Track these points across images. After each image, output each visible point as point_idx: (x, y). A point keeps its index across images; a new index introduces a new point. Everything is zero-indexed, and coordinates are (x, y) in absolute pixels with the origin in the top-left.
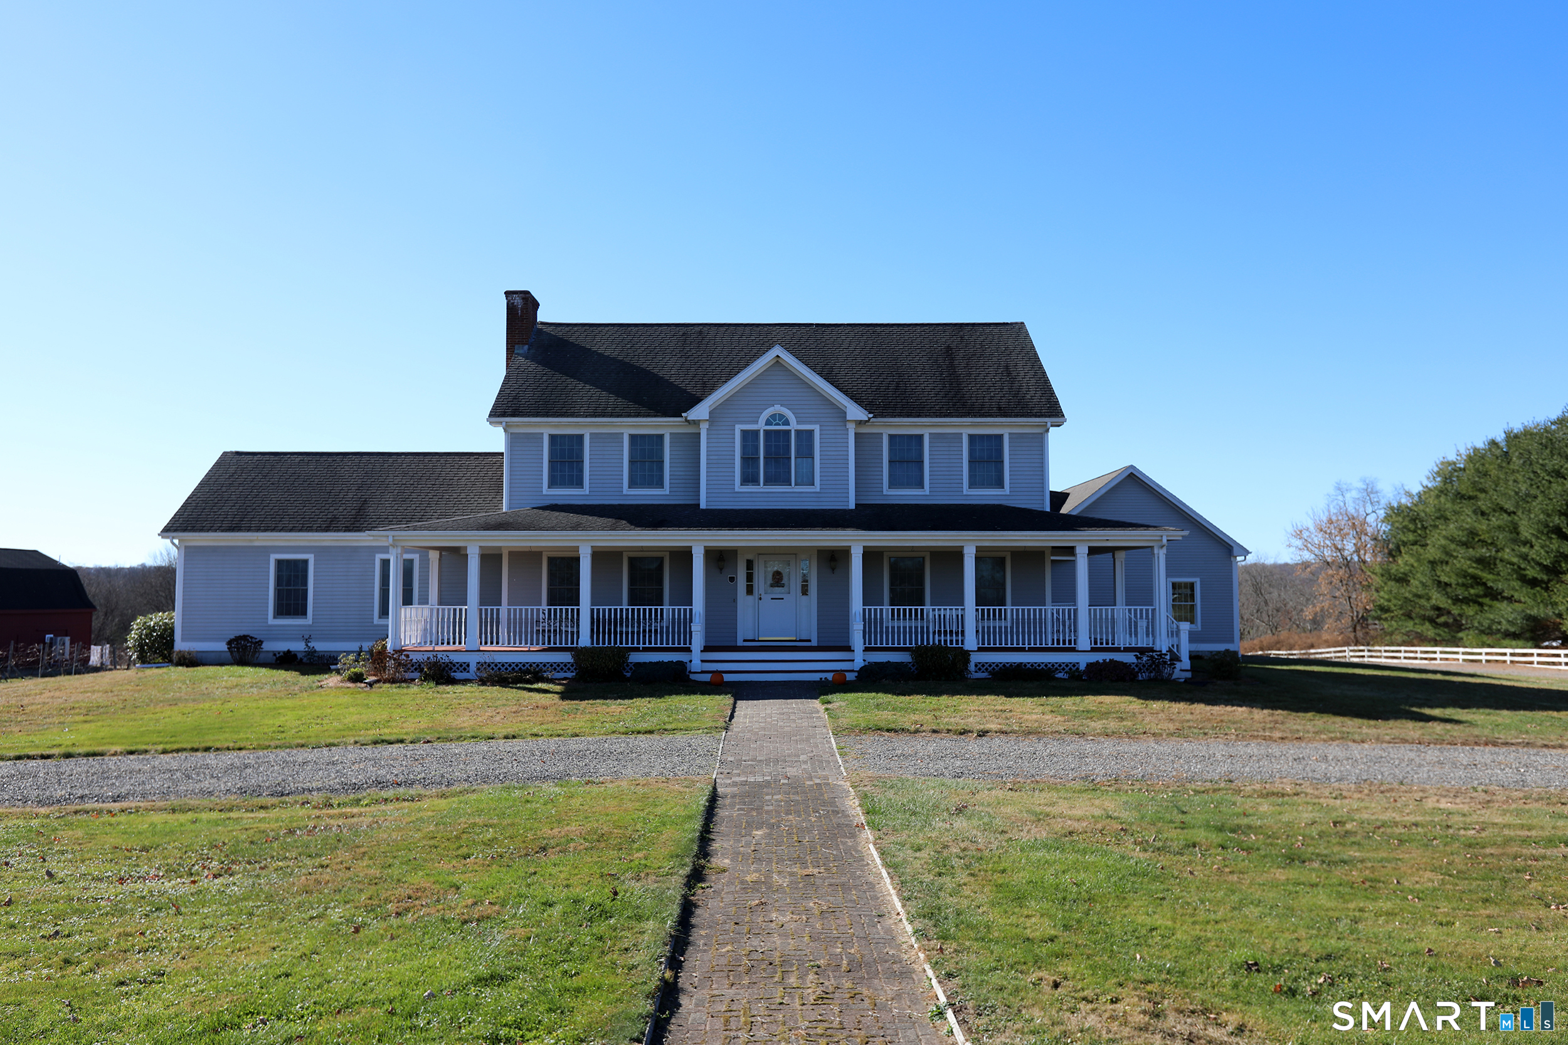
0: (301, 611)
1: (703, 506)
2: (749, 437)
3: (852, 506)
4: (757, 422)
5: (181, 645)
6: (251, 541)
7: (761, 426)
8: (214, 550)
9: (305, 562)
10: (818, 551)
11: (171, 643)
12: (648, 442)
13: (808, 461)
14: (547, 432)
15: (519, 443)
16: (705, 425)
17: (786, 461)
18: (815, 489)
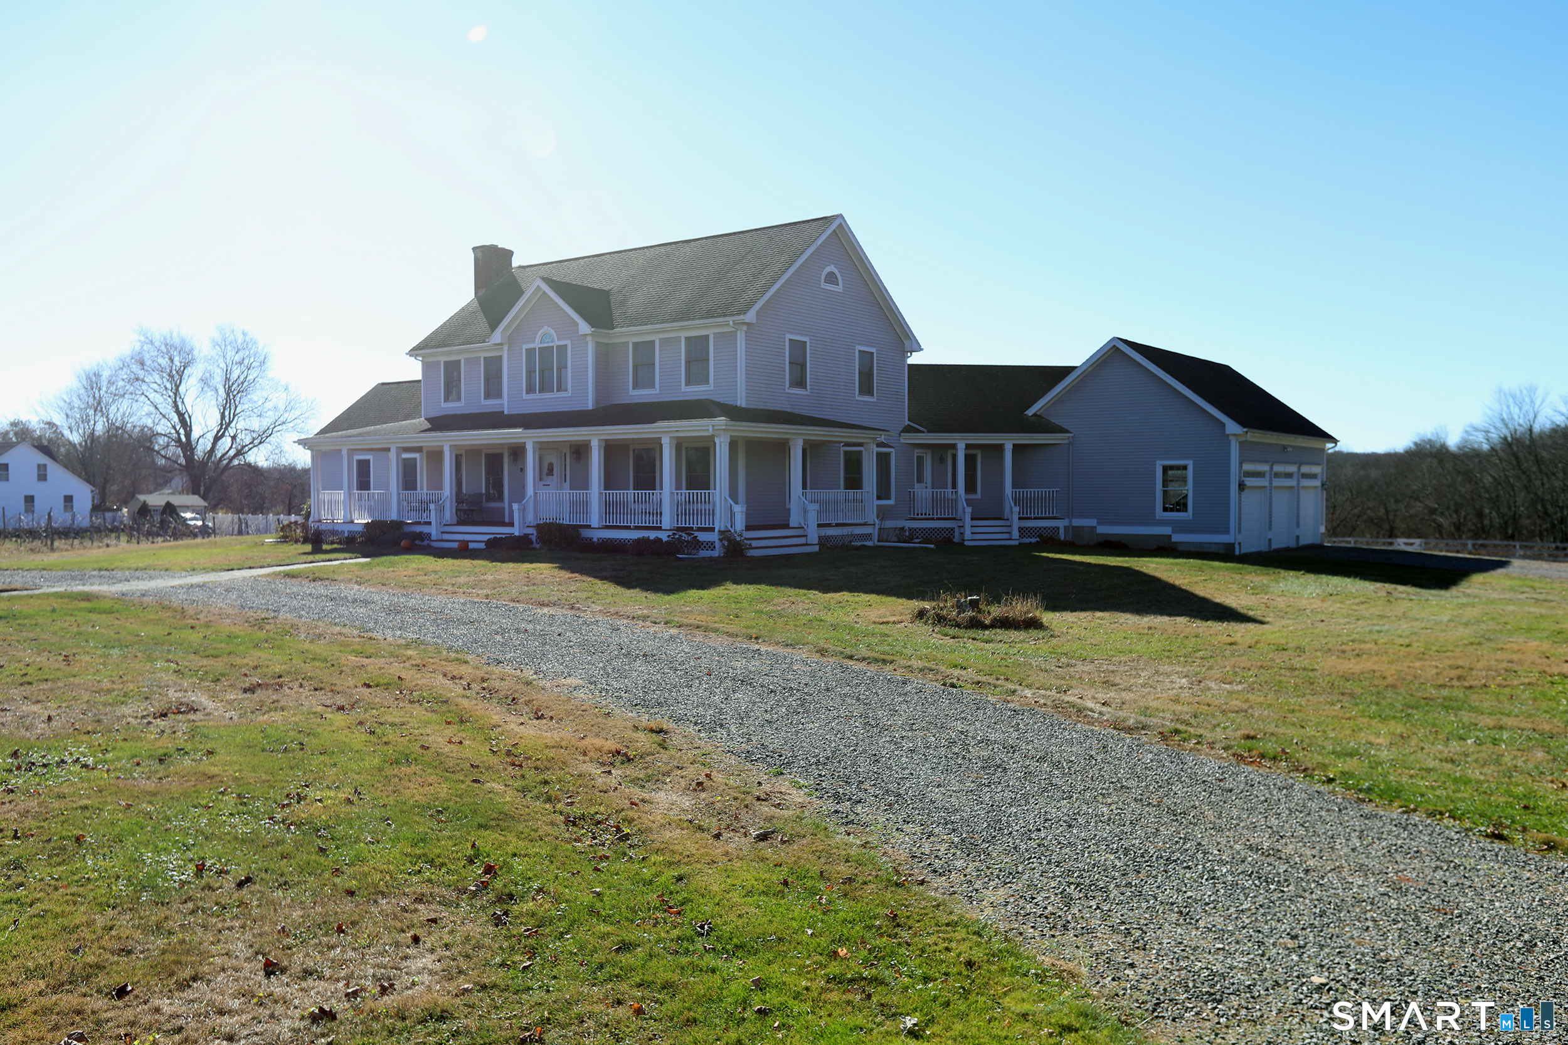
1: (506, 413)
2: (531, 352)
3: (590, 407)
4: (534, 342)
7: (537, 345)
10: (571, 446)
12: (495, 363)
13: (565, 371)
14: (441, 360)
15: (430, 369)
16: (506, 347)
17: (553, 372)
18: (569, 394)
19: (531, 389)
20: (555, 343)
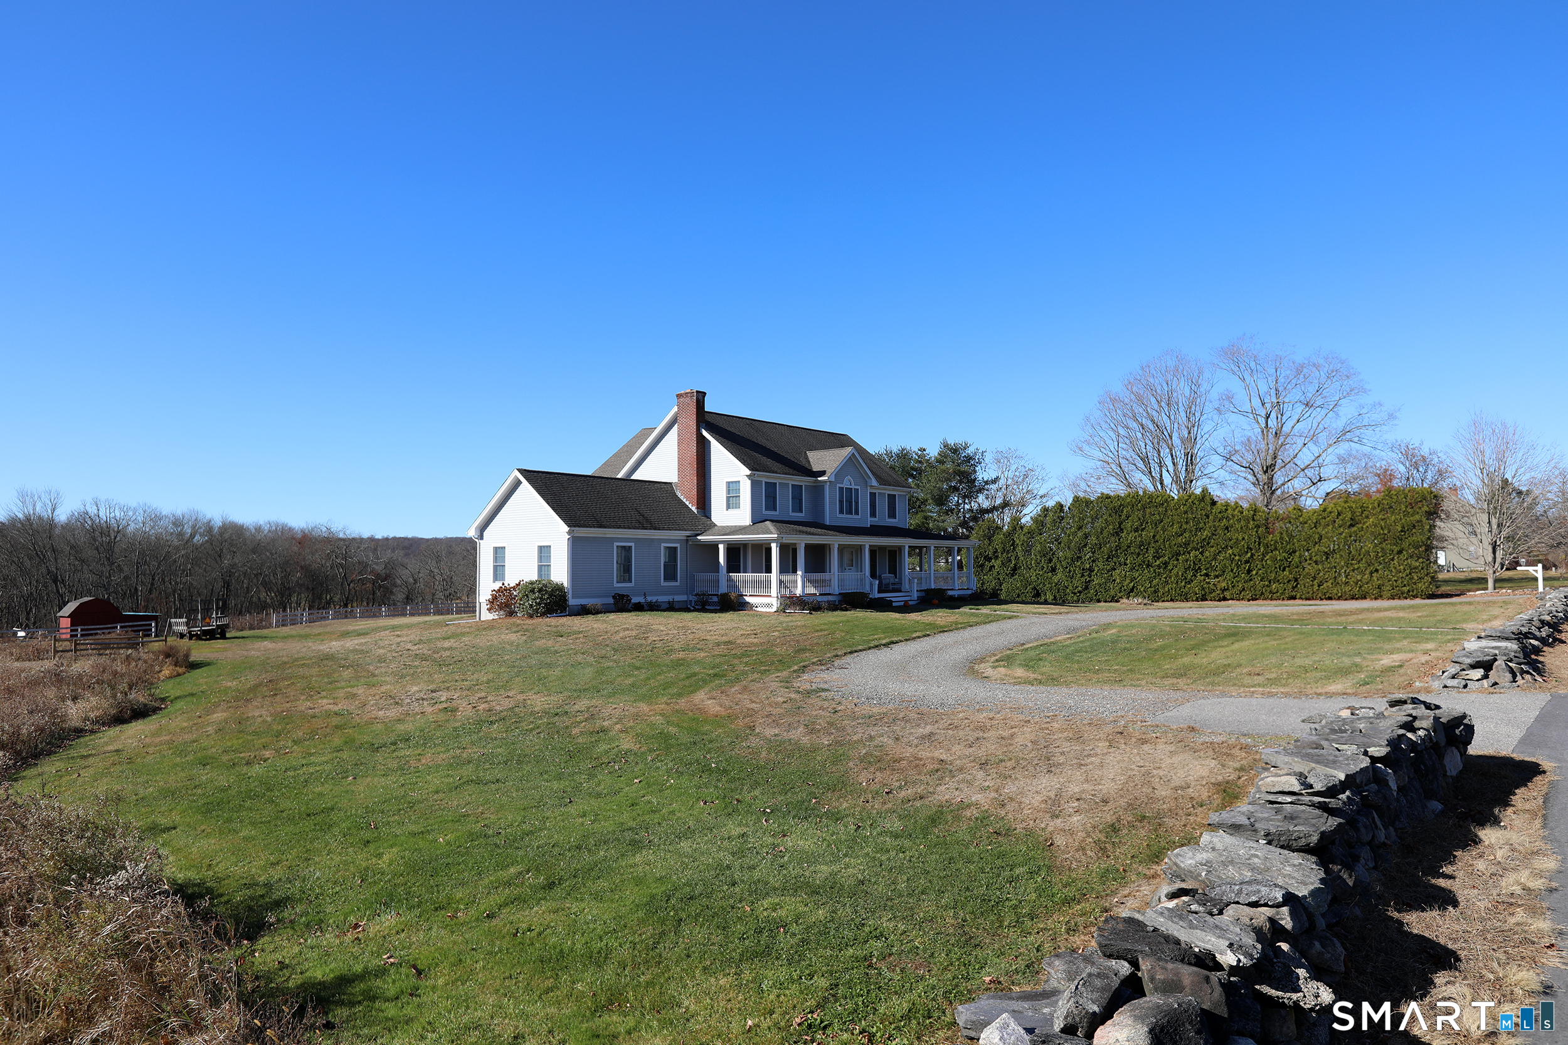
0: (631, 579)
1: (827, 523)
3: (868, 525)
5: (572, 601)
6: (605, 534)
7: (844, 485)
8: (587, 539)
9: (630, 548)
11: (565, 600)
12: (797, 489)
13: (857, 503)
14: (764, 480)
15: (755, 485)
16: (828, 483)
17: (851, 503)
18: (859, 517)
19: (841, 512)
20: (853, 487)
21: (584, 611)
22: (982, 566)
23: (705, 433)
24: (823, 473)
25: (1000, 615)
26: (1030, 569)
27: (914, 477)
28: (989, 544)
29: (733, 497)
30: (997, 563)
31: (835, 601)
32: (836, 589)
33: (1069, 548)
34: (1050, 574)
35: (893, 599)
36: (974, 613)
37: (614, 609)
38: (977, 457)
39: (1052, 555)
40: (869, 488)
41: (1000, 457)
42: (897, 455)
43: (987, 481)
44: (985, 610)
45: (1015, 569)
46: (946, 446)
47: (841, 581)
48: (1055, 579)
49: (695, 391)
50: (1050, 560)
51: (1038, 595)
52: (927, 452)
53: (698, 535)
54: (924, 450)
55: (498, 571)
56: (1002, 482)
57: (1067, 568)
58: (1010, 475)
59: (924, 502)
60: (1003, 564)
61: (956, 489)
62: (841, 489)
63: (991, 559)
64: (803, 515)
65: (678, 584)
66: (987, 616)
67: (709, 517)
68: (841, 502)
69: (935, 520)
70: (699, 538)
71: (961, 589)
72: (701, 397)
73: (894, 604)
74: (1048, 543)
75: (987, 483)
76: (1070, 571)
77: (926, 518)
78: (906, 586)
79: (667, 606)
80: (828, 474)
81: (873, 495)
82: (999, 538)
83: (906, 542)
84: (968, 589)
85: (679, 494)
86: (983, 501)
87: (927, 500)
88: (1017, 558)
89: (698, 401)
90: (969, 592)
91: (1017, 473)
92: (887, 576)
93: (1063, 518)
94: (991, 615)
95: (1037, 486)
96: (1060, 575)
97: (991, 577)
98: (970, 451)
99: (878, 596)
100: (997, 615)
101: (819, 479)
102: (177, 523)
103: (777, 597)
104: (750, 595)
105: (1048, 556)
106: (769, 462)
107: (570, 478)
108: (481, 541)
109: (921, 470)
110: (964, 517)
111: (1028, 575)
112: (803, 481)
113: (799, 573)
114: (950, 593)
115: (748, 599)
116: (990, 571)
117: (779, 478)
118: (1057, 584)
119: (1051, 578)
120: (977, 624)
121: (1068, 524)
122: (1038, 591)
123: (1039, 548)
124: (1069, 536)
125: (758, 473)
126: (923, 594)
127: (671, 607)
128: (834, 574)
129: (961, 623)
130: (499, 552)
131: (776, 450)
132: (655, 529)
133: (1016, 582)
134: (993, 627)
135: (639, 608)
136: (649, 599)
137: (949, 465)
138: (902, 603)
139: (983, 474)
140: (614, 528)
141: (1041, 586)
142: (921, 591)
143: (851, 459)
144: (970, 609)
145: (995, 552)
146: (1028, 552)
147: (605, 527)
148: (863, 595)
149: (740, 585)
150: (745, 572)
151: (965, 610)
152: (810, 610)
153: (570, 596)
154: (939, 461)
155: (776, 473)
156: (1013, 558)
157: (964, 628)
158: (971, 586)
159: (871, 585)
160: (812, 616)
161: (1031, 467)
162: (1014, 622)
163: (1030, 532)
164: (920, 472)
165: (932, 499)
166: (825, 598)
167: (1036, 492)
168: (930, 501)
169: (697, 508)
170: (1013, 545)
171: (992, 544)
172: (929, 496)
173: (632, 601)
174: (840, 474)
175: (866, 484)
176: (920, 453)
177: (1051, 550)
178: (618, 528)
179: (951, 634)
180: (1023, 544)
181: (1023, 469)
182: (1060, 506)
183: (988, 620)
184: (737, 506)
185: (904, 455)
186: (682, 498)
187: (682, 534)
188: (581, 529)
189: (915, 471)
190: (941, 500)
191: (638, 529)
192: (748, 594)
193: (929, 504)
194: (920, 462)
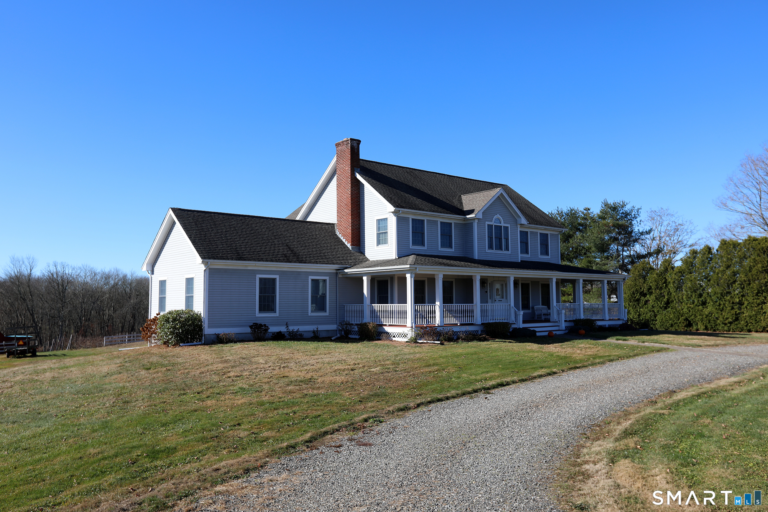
0: (273, 310)
1: (476, 258)
3: (519, 261)
4: (492, 221)
5: (208, 330)
6: (246, 266)
8: (226, 271)
9: (274, 280)
12: (446, 227)
13: (507, 240)
14: (411, 217)
15: (401, 222)
16: (476, 221)
17: (500, 239)
18: (509, 252)
19: (491, 247)
20: (503, 224)
21: (219, 340)
22: (638, 300)
23: (359, 177)
24: (471, 212)
25: (648, 347)
26: (682, 303)
27: (580, 231)
28: (644, 283)
29: (382, 233)
30: (651, 298)
31: (478, 331)
32: (478, 319)
33: (718, 285)
34: (701, 307)
35: (537, 329)
36: (619, 344)
37: (252, 339)
38: (634, 213)
39: (702, 290)
40: (519, 226)
41: (654, 215)
42: (567, 215)
43: (642, 232)
44: (633, 341)
45: (668, 303)
46: (606, 205)
47: (484, 312)
48: (706, 311)
49: (349, 139)
50: (701, 295)
51: (690, 325)
52: (591, 211)
53: (346, 268)
54: (589, 209)
55: (162, 301)
56: (656, 233)
57: (716, 302)
58: (663, 229)
59: (589, 250)
60: (656, 298)
61: (615, 239)
62: (490, 227)
63: (646, 295)
64: (453, 250)
65: (327, 314)
66: (633, 348)
67: (362, 252)
68: (490, 238)
69: (597, 264)
70: (346, 271)
71: (613, 320)
72: (355, 144)
73: (538, 334)
74: (698, 280)
75: (642, 234)
76: (720, 305)
77: (590, 262)
78: (554, 316)
79: (312, 335)
80: (476, 212)
81: (524, 235)
82: (652, 278)
83: (554, 276)
84: (619, 319)
85: (338, 233)
86: (638, 248)
87: (591, 248)
88: (669, 293)
89: (352, 148)
90: (620, 322)
91: (669, 228)
92: (540, 307)
93: (711, 259)
94: (638, 347)
95: (686, 237)
96: (710, 308)
97: (646, 310)
98: (627, 208)
99: (522, 325)
100: (644, 347)
101: (468, 216)
102: (107, 277)
103: (412, 327)
104: (390, 325)
105: (698, 291)
106: (418, 201)
107: (227, 217)
108: (153, 276)
109: (586, 225)
110: (623, 261)
111: (680, 308)
112: (452, 219)
113: (438, 303)
114: (599, 323)
115: (387, 329)
116: (645, 304)
117: (426, 215)
118: (707, 316)
119: (702, 311)
120: (620, 358)
121: (717, 263)
122: (689, 322)
123: (689, 285)
124: (718, 273)
125: (403, 209)
126: (572, 324)
127: (316, 337)
128: (476, 305)
129: (600, 357)
130: (163, 284)
131: (429, 192)
132: (301, 262)
133: (669, 314)
134: (636, 363)
135: (278, 337)
136: (291, 328)
137: (609, 221)
138: (546, 334)
139: (638, 227)
140: (255, 260)
141: (693, 317)
142: (570, 321)
143: (499, 199)
144: (617, 340)
145: (649, 289)
146: (679, 288)
147: (245, 260)
148: (506, 325)
149: (380, 314)
150: (392, 303)
151: (612, 340)
152: (441, 341)
153: (205, 325)
154: (600, 217)
155: (423, 210)
156: (666, 294)
157: (603, 363)
158: (622, 317)
159: (516, 315)
160: (442, 347)
161: (680, 222)
162: (663, 356)
163: (681, 272)
164: (585, 226)
165: (595, 247)
166: (464, 328)
167: (685, 242)
168: (593, 249)
169: (352, 245)
170: (665, 282)
171: (646, 282)
172: (592, 245)
173: (269, 331)
174: (488, 211)
175: (516, 222)
176: (585, 211)
177: (701, 286)
178: (259, 261)
179: (583, 372)
180: (674, 282)
181: (674, 224)
182: (709, 249)
183: (634, 353)
184: (385, 242)
185: (572, 214)
186: (340, 236)
187: (331, 268)
188: (215, 261)
189: (581, 226)
190: (603, 248)
191: (282, 262)
192: (388, 324)
193: (593, 251)
194: (586, 219)
